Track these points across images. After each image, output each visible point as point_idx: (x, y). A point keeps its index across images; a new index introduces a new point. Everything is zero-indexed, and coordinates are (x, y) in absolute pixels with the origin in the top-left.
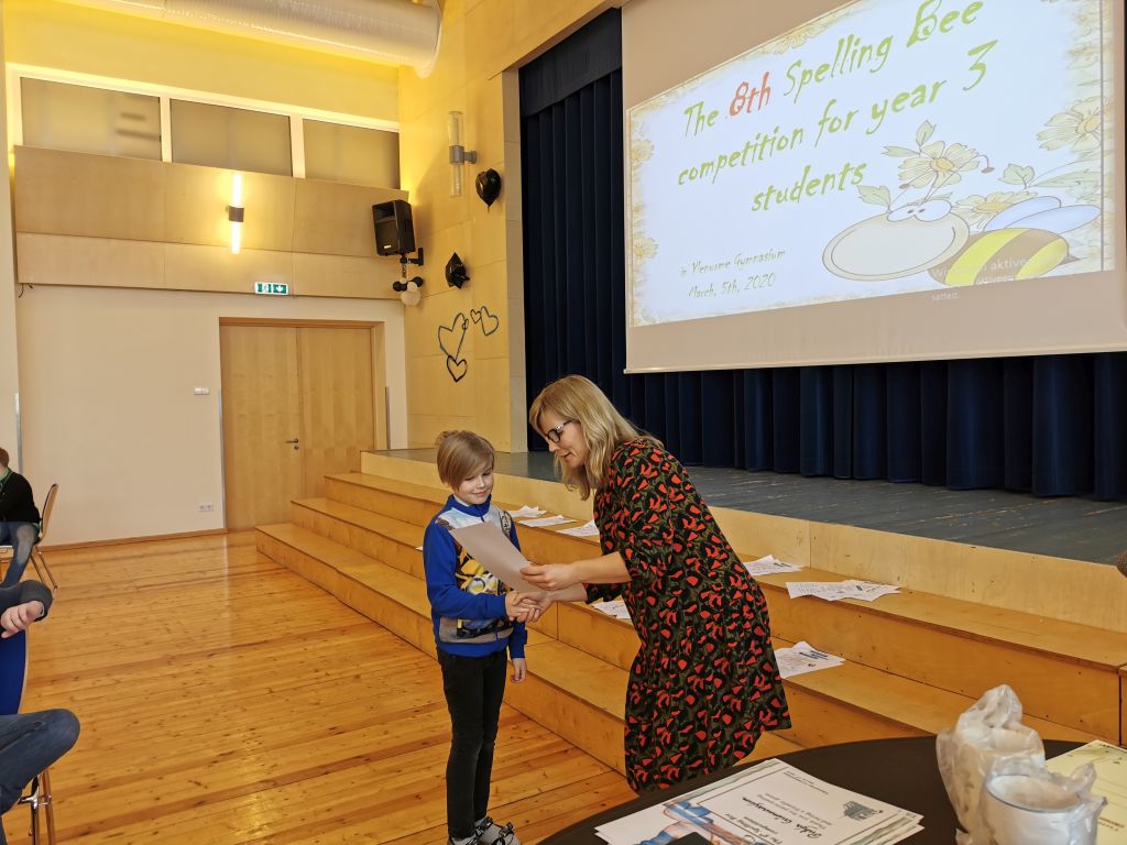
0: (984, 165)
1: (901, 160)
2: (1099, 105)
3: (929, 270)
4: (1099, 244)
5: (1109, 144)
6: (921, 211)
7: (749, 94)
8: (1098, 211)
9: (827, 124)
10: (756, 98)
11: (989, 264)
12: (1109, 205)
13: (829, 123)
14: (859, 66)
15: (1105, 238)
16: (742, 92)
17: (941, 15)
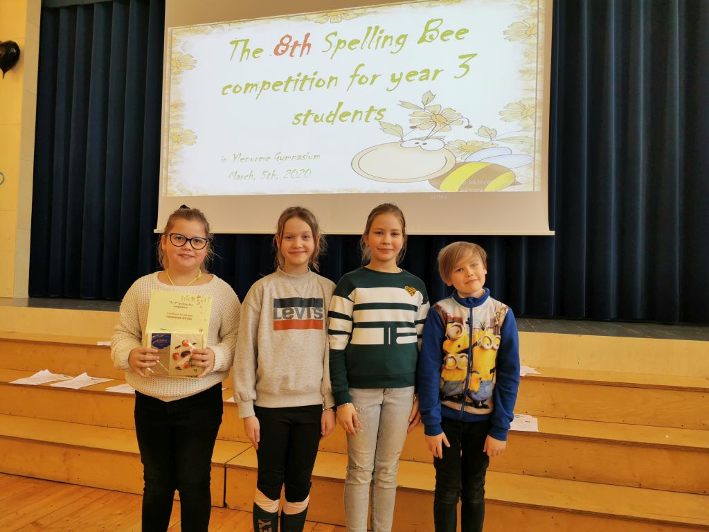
0: (466, 124)
1: (411, 111)
2: (534, 103)
3: (429, 180)
4: (532, 177)
5: (539, 124)
6: (424, 144)
7: (292, 44)
8: (532, 159)
9: (357, 79)
10: (298, 49)
11: (468, 180)
12: (538, 157)
13: (358, 77)
14: (382, 47)
15: (536, 174)
16: (286, 41)
17: (442, 30)
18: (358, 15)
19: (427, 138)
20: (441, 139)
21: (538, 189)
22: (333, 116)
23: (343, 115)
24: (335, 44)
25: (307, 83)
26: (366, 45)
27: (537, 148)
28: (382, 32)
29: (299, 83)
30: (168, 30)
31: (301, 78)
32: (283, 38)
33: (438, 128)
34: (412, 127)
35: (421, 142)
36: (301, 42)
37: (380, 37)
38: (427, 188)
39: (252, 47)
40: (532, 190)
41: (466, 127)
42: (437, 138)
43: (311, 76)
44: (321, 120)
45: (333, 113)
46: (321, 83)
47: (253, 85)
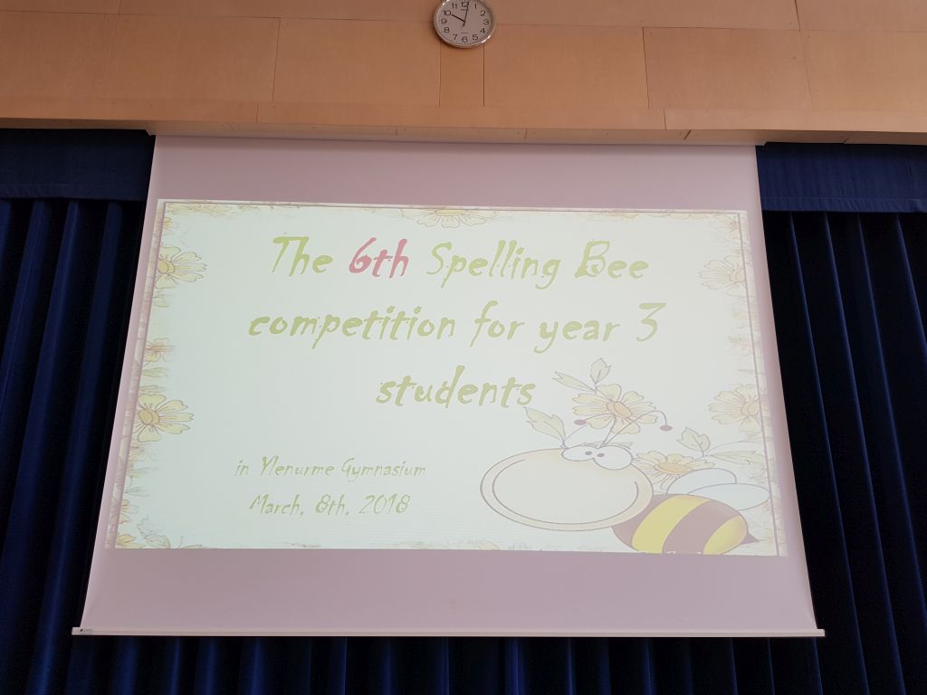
3: (614, 528)
4: (773, 527)
5: (770, 431)
6: (601, 455)
13: (488, 324)
14: (522, 275)
17: (609, 259)
18: (484, 220)
19: (604, 444)
21: (783, 552)
22: (447, 391)
26: (497, 270)
27: (773, 475)
28: (520, 252)
29: (390, 325)
31: (394, 315)
33: (619, 426)
34: (579, 422)
35: (595, 452)
36: (392, 252)
40: (776, 554)
41: (663, 428)
42: (620, 446)
43: (409, 315)
45: (449, 385)
46: (427, 328)
47: (308, 322)
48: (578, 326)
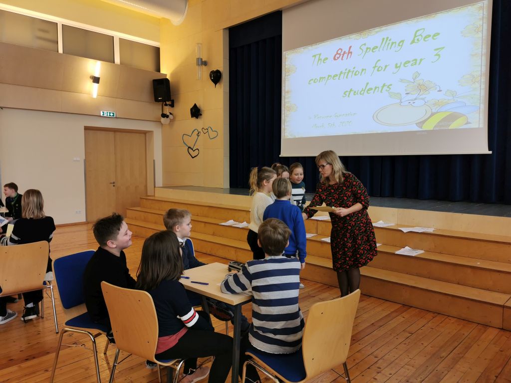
0: (438, 89)
1: (406, 84)
2: (480, 73)
3: (416, 124)
4: (478, 118)
5: (483, 86)
6: (414, 103)
7: (342, 53)
8: (478, 108)
10: (346, 56)
11: (439, 123)
12: (482, 106)
13: (377, 68)
14: (390, 48)
15: (480, 117)
16: (339, 52)
17: (424, 35)
18: (377, 32)
19: (416, 99)
20: (423, 99)
21: (481, 126)
22: (363, 91)
23: (368, 90)
24: (365, 50)
25: (350, 73)
26: (381, 48)
27: (481, 101)
28: (390, 40)
29: (346, 74)
30: (284, 53)
31: (347, 71)
32: (338, 50)
33: (422, 92)
34: (406, 94)
35: (412, 102)
36: (347, 51)
37: (389, 43)
38: (415, 128)
39: (322, 57)
40: (478, 127)
41: (439, 91)
43: (352, 70)
44: (357, 93)
45: (364, 89)
46: (357, 73)
47: (323, 78)
48: (409, 62)
